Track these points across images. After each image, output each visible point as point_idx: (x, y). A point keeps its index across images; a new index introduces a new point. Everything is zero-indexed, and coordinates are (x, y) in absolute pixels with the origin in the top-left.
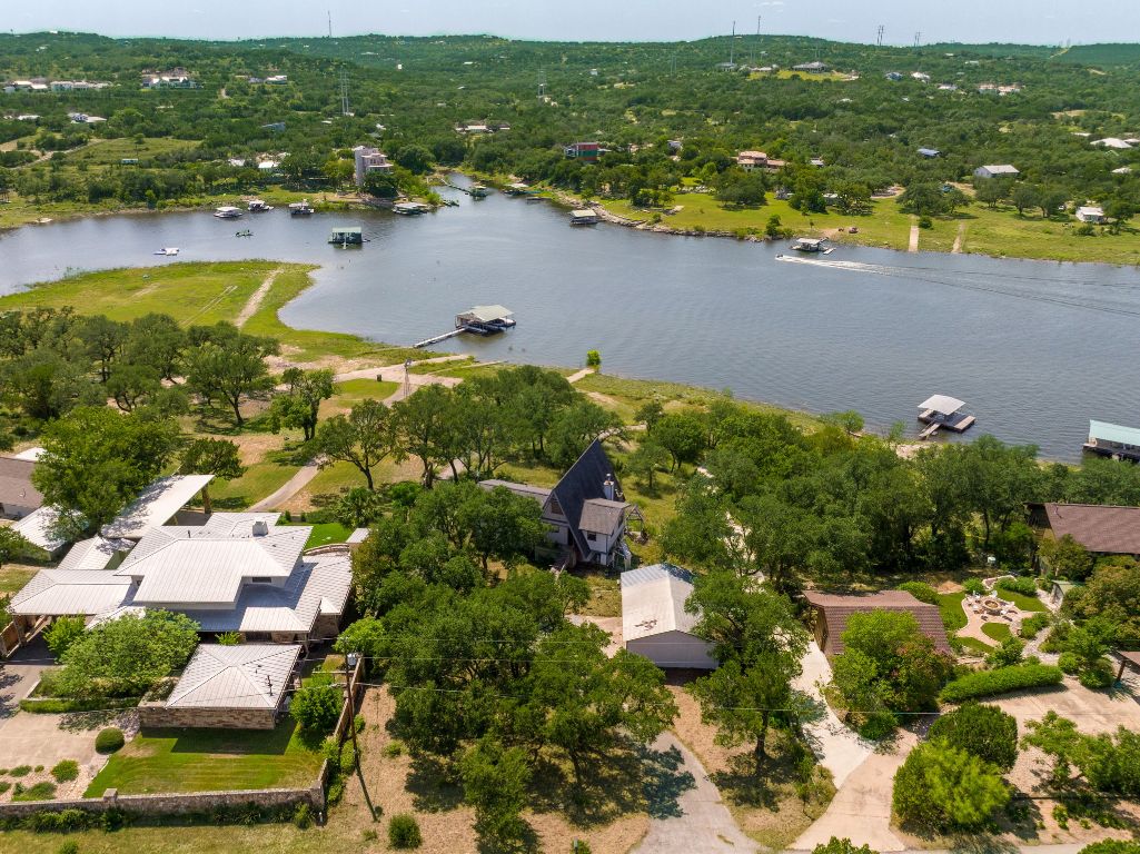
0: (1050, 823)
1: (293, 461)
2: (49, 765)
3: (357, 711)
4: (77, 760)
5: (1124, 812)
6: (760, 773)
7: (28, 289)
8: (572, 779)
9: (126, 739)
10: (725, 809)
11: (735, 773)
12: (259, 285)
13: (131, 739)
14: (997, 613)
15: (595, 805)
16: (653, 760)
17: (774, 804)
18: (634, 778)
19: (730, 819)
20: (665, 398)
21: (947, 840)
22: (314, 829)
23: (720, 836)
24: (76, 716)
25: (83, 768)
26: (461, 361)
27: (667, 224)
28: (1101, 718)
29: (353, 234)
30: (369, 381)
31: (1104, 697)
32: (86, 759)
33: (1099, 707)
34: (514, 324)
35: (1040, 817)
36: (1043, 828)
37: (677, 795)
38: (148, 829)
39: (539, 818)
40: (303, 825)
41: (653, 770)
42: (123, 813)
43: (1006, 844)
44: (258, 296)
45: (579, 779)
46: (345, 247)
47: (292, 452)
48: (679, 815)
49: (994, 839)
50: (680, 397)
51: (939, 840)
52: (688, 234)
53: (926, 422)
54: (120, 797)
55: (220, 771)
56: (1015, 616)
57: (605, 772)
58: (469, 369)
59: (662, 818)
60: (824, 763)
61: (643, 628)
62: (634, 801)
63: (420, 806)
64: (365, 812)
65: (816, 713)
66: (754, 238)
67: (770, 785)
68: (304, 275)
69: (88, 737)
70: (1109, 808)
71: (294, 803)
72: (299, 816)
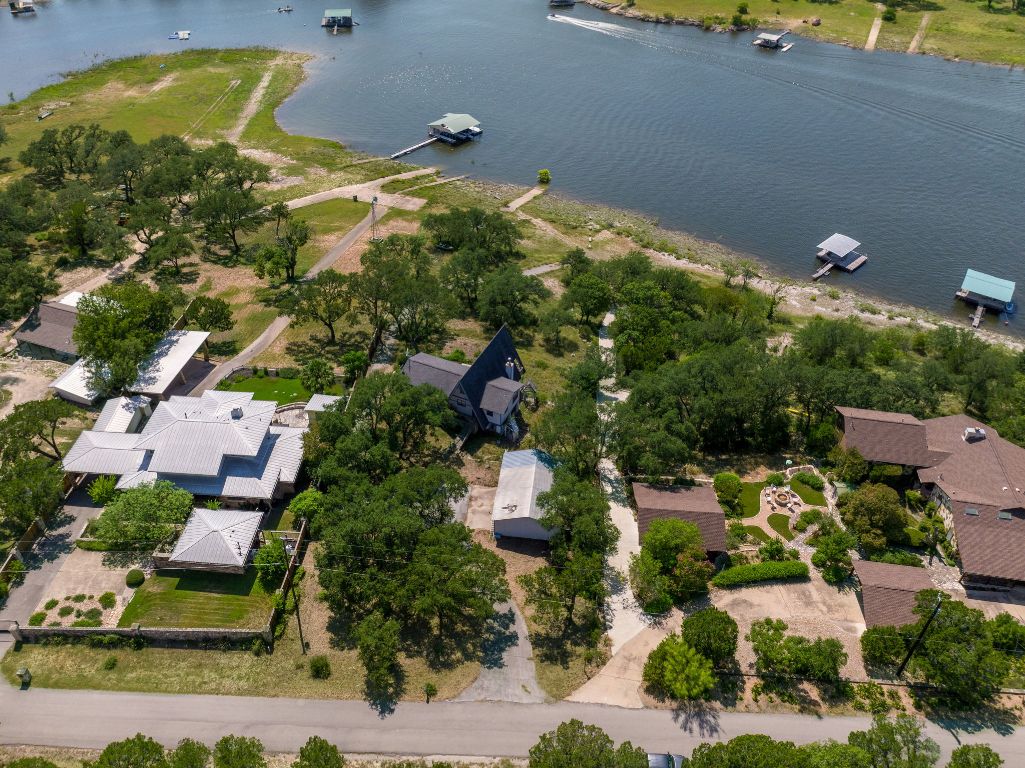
0: (748, 695)
1: (276, 301)
2: (98, 596)
3: (301, 562)
4: (114, 592)
5: (804, 690)
6: (566, 636)
7: (62, 80)
8: (436, 632)
9: (146, 577)
10: (532, 665)
11: (547, 634)
12: (259, 78)
13: (149, 576)
14: (785, 505)
15: (447, 654)
16: (494, 619)
17: (567, 663)
18: (478, 634)
19: (533, 673)
20: (598, 227)
21: (673, 703)
22: (264, 656)
23: (523, 686)
24: (113, 555)
25: (118, 599)
26: (428, 175)
27: (640, 8)
28: (825, 609)
29: (344, 18)
30: (347, 200)
31: (836, 589)
32: (120, 592)
33: (827, 599)
34: (480, 133)
35: (743, 690)
36: (741, 699)
37: (502, 650)
38: (160, 649)
39: (408, 661)
40: (257, 654)
41: (493, 628)
42: (144, 638)
43: (712, 709)
44: (258, 93)
45: (441, 632)
46: (335, 33)
47: (276, 291)
48: (501, 666)
49: (705, 704)
50: (611, 226)
51: (668, 702)
52: (658, 22)
53: (823, 261)
54: (142, 629)
55: (207, 607)
56: (799, 507)
57: (459, 627)
58: (433, 187)
59: (489, 668)
60: (610, 633)
61: (507, 511)
62: (474, 653)
63: (334, 644)
64: (298, 646)
65: (617, 588)
66: (719, 29)
67: (569, 646)
68: (299, 66)
69: (120, 573)
70: (794, 686)
71: (253, 638)
72: (255, 647)
